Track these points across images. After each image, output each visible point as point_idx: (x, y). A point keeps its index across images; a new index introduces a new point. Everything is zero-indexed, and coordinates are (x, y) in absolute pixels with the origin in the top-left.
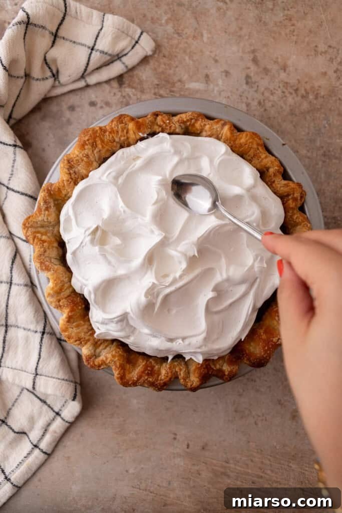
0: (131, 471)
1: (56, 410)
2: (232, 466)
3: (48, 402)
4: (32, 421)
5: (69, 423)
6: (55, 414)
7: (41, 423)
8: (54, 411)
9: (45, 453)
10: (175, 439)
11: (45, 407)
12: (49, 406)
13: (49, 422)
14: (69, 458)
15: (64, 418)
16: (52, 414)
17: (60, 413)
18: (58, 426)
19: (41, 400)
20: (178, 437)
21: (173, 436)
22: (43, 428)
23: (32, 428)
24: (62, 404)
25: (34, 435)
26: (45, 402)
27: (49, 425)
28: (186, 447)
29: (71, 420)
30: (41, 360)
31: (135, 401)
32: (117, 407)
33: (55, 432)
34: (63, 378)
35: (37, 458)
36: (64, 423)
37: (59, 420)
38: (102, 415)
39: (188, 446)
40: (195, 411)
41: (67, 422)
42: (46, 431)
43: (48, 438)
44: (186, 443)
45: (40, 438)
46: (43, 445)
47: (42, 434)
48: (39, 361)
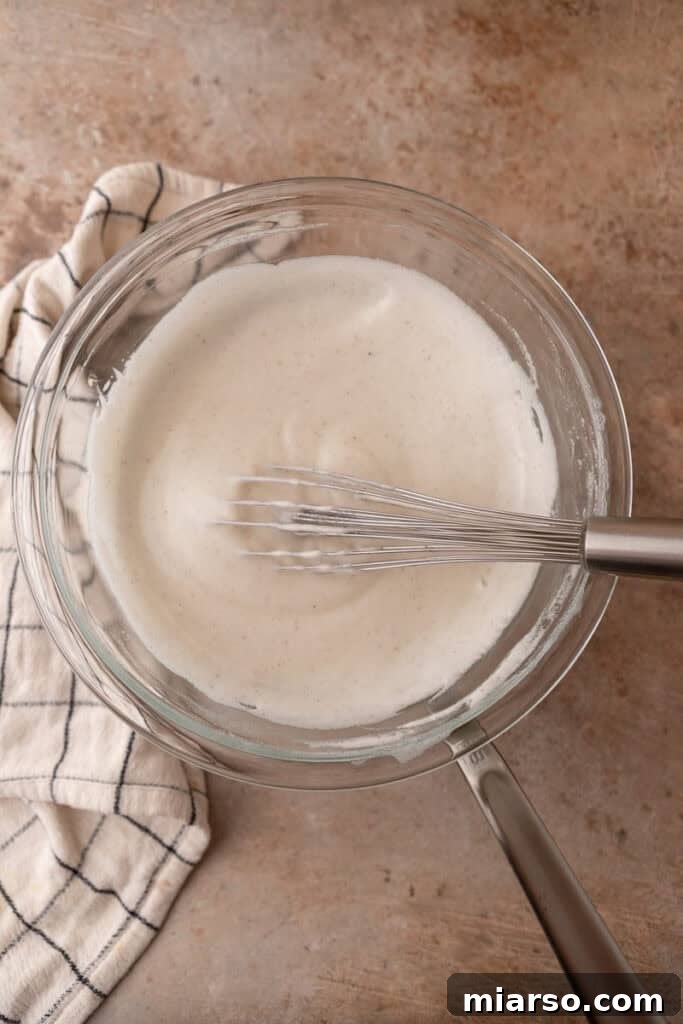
0: (315, 947)
1: (168, 841)
2: (495, 922)
3: (153, 829)
4: (126, 867)
5: (191, 864)
6: (165, 850)
7: (141, 870)
8: (163, 845)
9: (149, 925)
10: (387, 880)
11: (149, 839)
12: (155, 837)
13: (157, 865)
14: (200, 932)
15: (183, 856)
16: (161, 851)
17: (175, 847)
18: (172, 871)
19: (140, 827)
20: (393, 876)
21: (384, 875)
22: (145, 878)
23: (125, 880)
24: (177, 831)
25: (130, 894)
26: (146, 830)
27: (156, 871)
28: (408, 893)
29: (195, 858)
30: (132, 756)
31: (312, 817)
32: (283, 829)
33: (167, 883)
34: (172, 784)
35: (135, 935)
36: (183, 865)
37: (173, 861)
38: (257, 846)
39: (412, 892)
40: (418, 826)
41: (188, 862)
42: (151, 883)
43: (155, 896)
44: (408, 885)
45: (140, 896)
46: (146, 911)
47: (144, 888)
48: (127, 757)
